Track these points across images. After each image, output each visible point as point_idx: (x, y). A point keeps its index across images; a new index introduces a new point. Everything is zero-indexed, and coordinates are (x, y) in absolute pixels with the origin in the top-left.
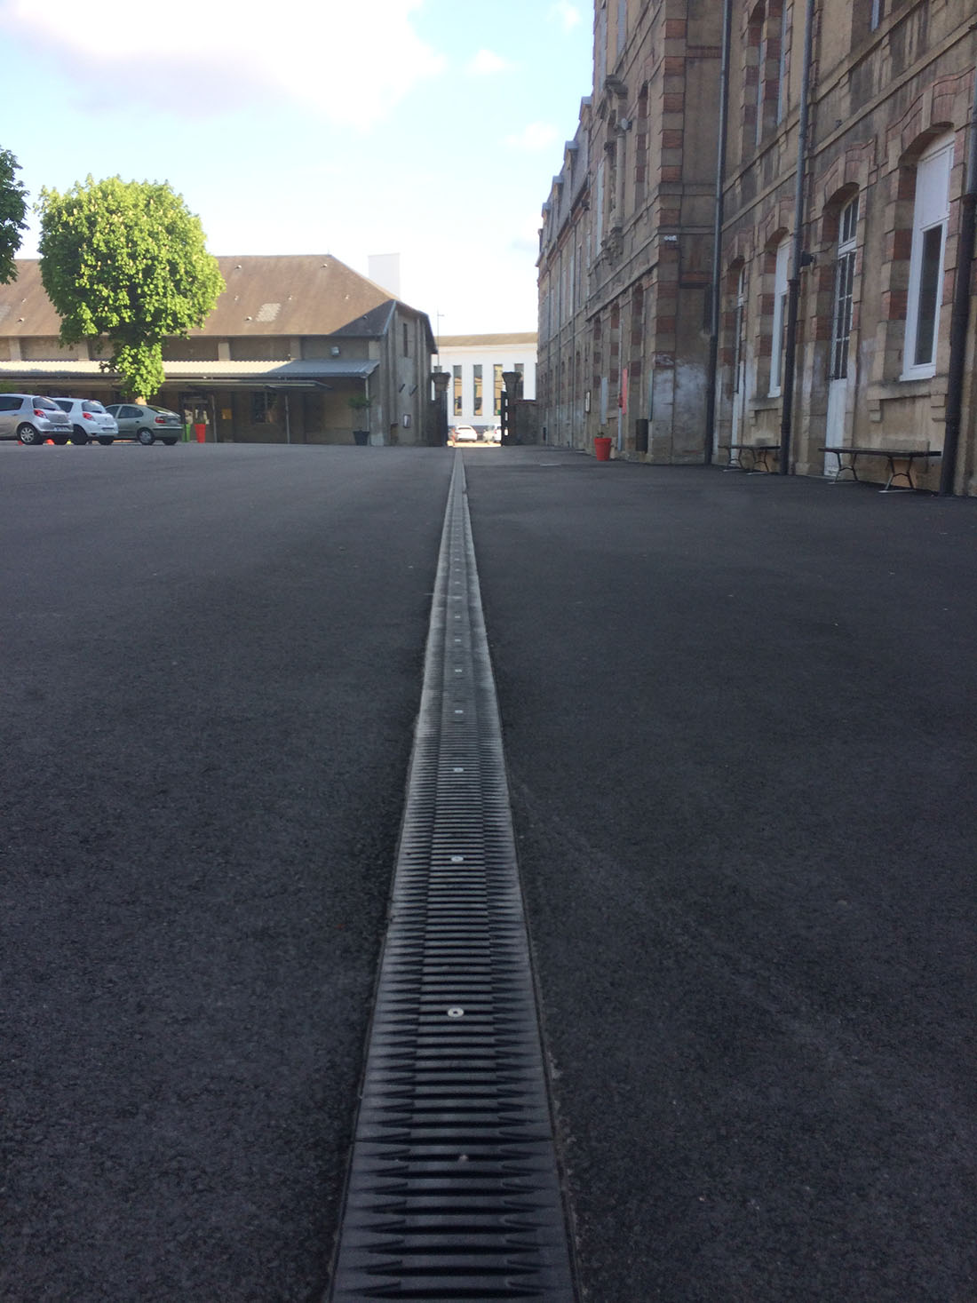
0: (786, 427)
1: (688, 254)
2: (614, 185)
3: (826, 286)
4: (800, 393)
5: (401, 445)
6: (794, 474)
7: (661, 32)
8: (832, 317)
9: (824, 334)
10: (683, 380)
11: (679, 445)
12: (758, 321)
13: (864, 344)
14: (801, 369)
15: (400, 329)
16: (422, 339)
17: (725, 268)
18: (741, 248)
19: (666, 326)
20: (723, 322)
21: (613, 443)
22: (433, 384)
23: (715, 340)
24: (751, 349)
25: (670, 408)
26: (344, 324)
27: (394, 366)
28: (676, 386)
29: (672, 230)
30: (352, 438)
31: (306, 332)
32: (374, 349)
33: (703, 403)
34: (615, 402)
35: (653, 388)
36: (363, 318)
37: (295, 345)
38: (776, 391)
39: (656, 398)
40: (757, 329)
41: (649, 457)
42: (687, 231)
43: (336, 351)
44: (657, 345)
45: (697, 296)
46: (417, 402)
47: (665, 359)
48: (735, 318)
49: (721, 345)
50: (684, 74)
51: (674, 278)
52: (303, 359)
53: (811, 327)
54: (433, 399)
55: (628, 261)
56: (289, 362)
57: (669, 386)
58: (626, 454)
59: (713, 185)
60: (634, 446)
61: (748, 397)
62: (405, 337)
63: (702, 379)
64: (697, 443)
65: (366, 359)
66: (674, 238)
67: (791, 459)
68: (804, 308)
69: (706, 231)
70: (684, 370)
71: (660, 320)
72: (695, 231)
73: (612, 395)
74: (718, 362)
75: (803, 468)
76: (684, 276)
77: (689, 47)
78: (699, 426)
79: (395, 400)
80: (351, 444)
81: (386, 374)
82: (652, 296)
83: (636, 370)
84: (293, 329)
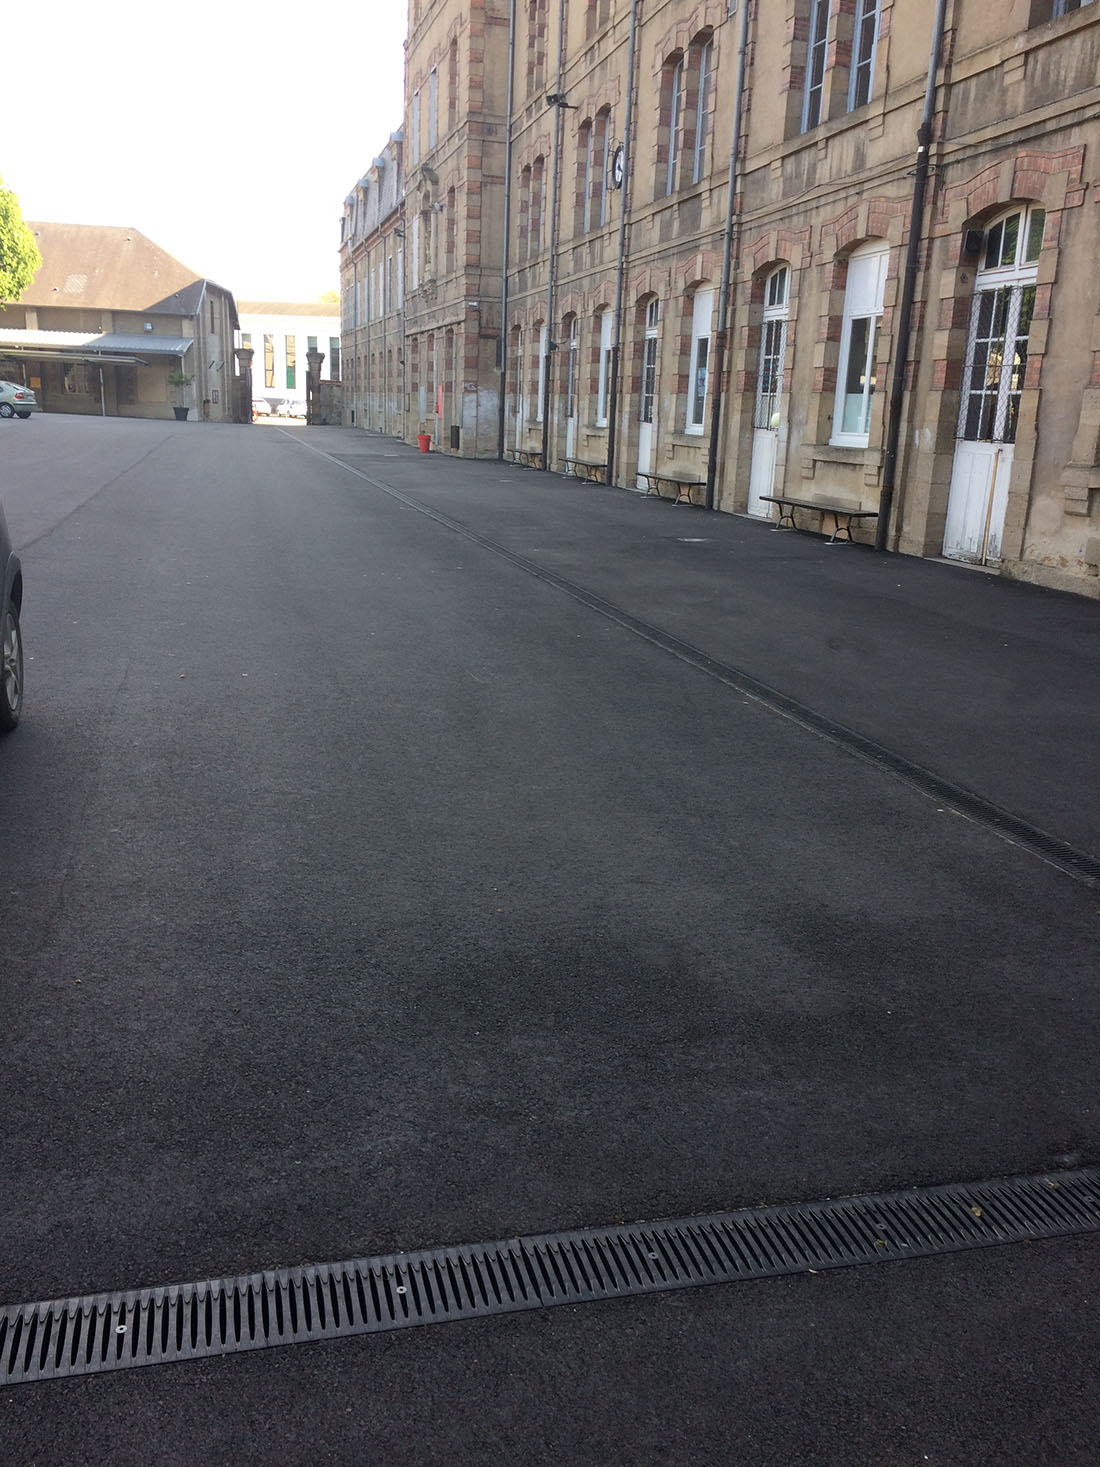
0: (545, 442)
1: (485, 316)
2: (428, 244)
3: (565, 363)
4: (552, 423)
5: (212, 421)
6: (550, 471)
7: (465, 163)
8: (568, 380)
9: (564, 390)
10: (483, 401)
11: (481, 446)
12: (530, 371)
13: (581, 403)
14: (552, 408)
15: (208, 307)
16: (226, 316)
17: (510, 328)
18: (519, 319)
19: (471, 364)
20: (508, 363)
21: (432, 439)
22: (237, 360)
23: (504, 375)
24: (526, 388)
25: (475, 419)
26: (156, 301)
27: (205, 343)
28: (478, 405)
29: (475, 298)
30: (172, 414)
31: (118, 307)
32: (187, 327)
33: (497, 418)
34: (431, 406)
35: (463, 405)
36: (174, 295)
37: (107, 319)
38: (540, 418)
39: (466, 413)
40: (529, 377)
41: (461, 453)
42: (483, 299)
43: (149, 327)
44: (465, 376)
45: (492, 344)
46: (223, 377)
47: (470, 386)
48: (516, 363)
49: (508, 379)
50: (481, 193)
51: (477, 331)
52: (114, 333)
53: (557, 384)
54: (237, 373)
55: (441, 307)
56: (101, 335)
57: (474, 404)
58: (442, 448)
59: (500, 269)
60: (449, 443)
61: (525, 419)
62: (212, 314)
63: (496, 401)
64: (493, 444)
65: (180, 337)
66: (475, 304)
67: (548, 461)
68: (554, 373)
69: (497, 300)
70: (483, 394)
71: (467, 361)
72: (491, 300)
73: (430, 403)
74: (507, 391)
75: (554, 467)
76: (483, 330)
77: (484, 175)
78: (495, 434)
79: (206, 376)
80: (171, 420)
81: (199, 350)
82: (460, 340)
83: (448, 387)
84: (104, 303)
